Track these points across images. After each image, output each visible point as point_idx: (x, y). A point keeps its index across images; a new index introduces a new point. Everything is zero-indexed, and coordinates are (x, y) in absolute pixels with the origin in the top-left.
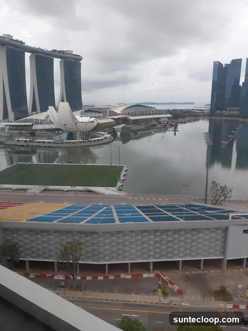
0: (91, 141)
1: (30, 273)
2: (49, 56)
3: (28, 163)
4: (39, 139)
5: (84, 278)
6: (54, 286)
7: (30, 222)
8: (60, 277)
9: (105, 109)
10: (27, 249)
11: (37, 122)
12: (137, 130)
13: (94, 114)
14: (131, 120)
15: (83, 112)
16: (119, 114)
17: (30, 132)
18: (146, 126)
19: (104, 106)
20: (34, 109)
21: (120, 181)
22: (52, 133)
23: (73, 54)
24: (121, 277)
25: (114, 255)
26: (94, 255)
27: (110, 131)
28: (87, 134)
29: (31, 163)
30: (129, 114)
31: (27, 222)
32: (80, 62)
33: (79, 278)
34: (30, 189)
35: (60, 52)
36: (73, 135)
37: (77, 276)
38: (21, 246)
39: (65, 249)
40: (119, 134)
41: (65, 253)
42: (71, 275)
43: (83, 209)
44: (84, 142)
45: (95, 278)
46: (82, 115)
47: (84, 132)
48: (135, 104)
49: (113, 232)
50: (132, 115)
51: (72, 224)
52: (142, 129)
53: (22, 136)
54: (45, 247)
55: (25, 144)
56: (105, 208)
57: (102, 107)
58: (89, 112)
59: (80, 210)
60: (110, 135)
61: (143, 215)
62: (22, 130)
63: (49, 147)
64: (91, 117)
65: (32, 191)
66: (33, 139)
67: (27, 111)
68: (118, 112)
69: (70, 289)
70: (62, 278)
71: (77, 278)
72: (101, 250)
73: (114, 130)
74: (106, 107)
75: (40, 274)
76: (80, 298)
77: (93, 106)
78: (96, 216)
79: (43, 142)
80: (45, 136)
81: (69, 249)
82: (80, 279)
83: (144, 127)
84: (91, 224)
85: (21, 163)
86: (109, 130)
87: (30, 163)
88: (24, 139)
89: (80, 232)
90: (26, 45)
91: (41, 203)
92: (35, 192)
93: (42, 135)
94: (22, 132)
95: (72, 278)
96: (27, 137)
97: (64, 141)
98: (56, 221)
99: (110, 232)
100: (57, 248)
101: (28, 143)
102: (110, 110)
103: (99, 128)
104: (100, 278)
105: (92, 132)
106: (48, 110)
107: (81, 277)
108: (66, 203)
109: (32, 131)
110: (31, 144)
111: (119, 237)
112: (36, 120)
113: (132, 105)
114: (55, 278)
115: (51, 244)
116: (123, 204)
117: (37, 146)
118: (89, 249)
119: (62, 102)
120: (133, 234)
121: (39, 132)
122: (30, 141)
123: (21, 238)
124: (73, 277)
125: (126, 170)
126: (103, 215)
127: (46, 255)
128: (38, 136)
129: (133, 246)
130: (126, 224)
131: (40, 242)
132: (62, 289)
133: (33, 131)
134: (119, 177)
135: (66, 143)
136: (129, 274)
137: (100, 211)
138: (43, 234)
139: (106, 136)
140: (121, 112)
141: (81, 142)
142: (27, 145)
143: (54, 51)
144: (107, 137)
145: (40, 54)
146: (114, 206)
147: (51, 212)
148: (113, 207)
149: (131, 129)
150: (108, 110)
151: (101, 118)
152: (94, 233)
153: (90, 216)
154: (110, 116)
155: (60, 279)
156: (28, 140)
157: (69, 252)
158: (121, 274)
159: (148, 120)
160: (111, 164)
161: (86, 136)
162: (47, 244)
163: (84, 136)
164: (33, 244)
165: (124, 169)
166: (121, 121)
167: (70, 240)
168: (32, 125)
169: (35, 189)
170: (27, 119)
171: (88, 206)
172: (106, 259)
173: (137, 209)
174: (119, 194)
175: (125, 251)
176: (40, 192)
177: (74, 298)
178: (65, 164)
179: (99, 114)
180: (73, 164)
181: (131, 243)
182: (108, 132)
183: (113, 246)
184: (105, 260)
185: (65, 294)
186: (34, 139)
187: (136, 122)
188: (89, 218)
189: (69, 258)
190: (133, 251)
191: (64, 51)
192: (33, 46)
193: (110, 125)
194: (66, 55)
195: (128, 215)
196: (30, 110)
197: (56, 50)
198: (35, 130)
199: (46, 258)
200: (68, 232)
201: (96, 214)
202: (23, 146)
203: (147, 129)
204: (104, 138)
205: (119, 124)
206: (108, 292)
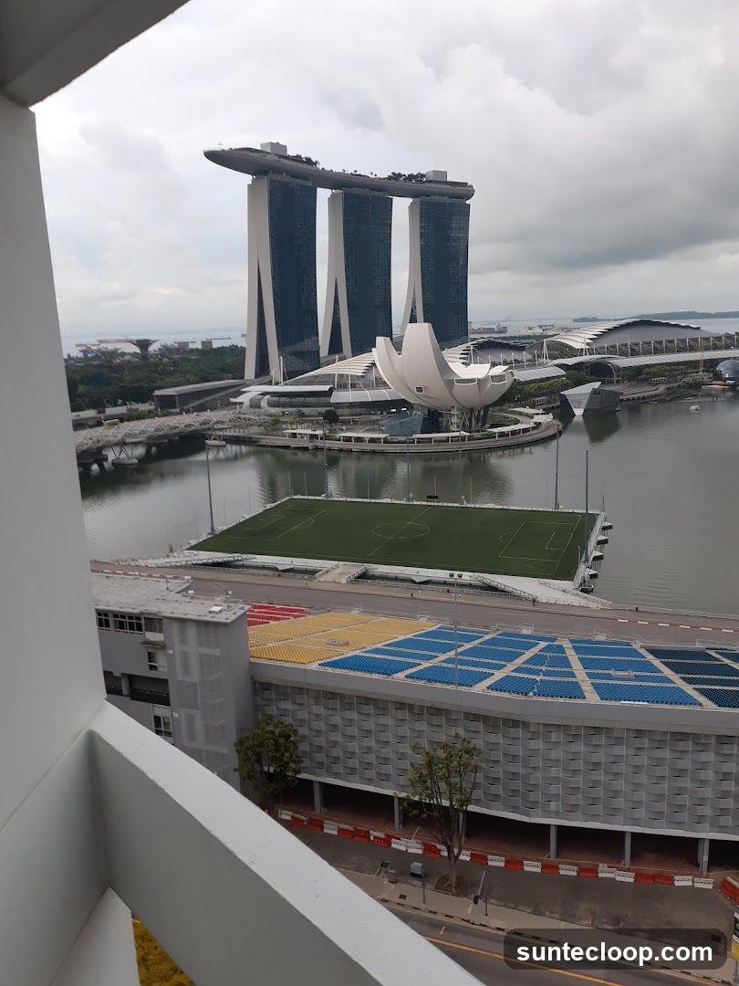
0: (492, 436)
1: (326, 821)
2: (381, 194)
3: (318, 498)
4: (348, 430)
5: (479, 859)
6: (393, 872)
7: (329, 670)
8: (409, 845)
9: (534, 337)
10: (320, 748)
11: (344, 383)
12: (639, 398)
13: (502, 356)
14: (618, 369)
15: (472, 347)
16: (581, 352)
17: (323, 410)
18: (670, 385)
19: (530, 328)
20: (335, 347)
21: (587, 560)
22: (382, 414)
23: (449, 180)
24: (600, 875)
25: (579, 799)
26: (515, 792)
27: (551, 405)
28: (482, 414)
29: (327, 496)
30: (612, 350)
31: (321, 669)
32: (467, 202)
33: (465, 857)
34: (325, 569)
35: (411, 177)
36: (440, 419)
37: (460, 851)
38: (304, 738)
39: (430, 764)
40: (579, 412)
41: (427, 774)
42: (444, 843)
43: (476, 642)
44: (470, 438)
45: (514, 864)
46: (467, 359)
47: (472, 410)
48: (634, 320)
49: (578, 727)
50: (625, 355)
51: (449, 687)
52: (656, 395)
53: (305, 422)
54: (369, 750)
55: (310, 445)
56: (543, 644)
57: (525, 332)
58: (490, 347)
59: (467, 646)
60: (551, 416)
61: (677, 680)
62: (303, 407)
63: (374, 452)
64: (494, 365)
65: (329, 577)
66: (330, 430)
67: (318, 353)
68: (577, 346)
69: (438, 888)
70: (415, 848)
71: (461, 857)
72: (538, 777)
73: (565, 401)
74: (538, 331)
75: (352, 829)
76: (469, 921)
77: (503, 330)
78: (518, 670)
79: (359, 440)
80: (364, 423)
81: (441, 766)
82: (468, 859)
83: (662, 389)
84: (506, 695)
85: (302, 497)
86: (549, 402)
87: (322, 497)
88: (309, 432)
89: (474, 717)
90: (320, 167)
91: (355, 612)
92: (338, 581)
93: (356, 418)
94: (305, 410)
95: (445, 854)
96: (316, 425)
97: (414, 436)
98: (401, 675)
99: (567, 727)
100: (402, 756)
101: (319, 443)
102: (552, 339)
103: (517, 394)
104: (532, 867)
105: (496, 408)
106: (374, 346)
107: (472, 856)
108: (423, 620)
109: (328, 409)
110: (328, 444)
111: (596, 746)
112: (341, 376)
113: (623, 322)
114: (395, 845)
115: (386, 743)
116: (601, 637)
117: (341, 450)
118: (498, 771)
119: (410, 322)
120: (646, 742)
121: (347, 411)
122: (326, 438)
123: (303, 714)
124: (450, 850)
125: (605, 528)
126: (540, 668)
127: (371, 774)
128: (344, 423)
129: (643, 778)
130: (623, 707)
131: (354, 731)
132: (416, 882)
133: (332, 408)
134: (585, 548)
135: (420, 441)
136: (628, 870)
137: (528, 654)
138: (365, 709)
139: (538, 419)
140: (588, 344)
141: (463, 439)
142: (317, 448)
143: (396, 177)
144: (540, 423)
145: (355, 190)
146: (572, 641)
147: (384, 643)
148: (567, 645)
149: (621, 398)
150: (545, 341)
151: (523, 366)
152: (515, 723)
153: (500, 667)
154: (553, 357)
155: (410, 851)
156: (319, 432)
157: (440, 774)
158: (601, 865)
159: (676, 368)
160: (557, 506)
161: (477, 420)
162: (376, 740)
163: (470, 420)
164: (337, 737)
165: (599, 525)
166: (587, 373)
167: (441, 737)
168: (331, 390)
169: (336, 572)
170: (316, 376)
171: (487, 633)
172: (552, 809)
173: (650, 657)
174: (584, 603)
175: (615, 794)
176: (351, 582)
177: (451, 917)
178: (415, 503)
179: (519, 353)
180: (440, 504)
181: (637, 769)
182: (544, 406)
183: (576, 772)
184: (547, 813)
185: (425, 902)
186: (335, 431)
187: (636, 374)
188: (499, 675)
189: (440, 793)
190: (641, 795)
191: (423, 176)
192: (338, 169)
193: (552, 385)
194: (428, 184)
195: (622, 677)
196: (324, 351)
197: (400, 175)
198: (338, 405)
199: (370, 781)
200: (436, 711)
201: (519, 662)
202: (306, 449)
203: (673, 396)
204: (532, 425)
205: (579, 382)
206: (557, 916)
